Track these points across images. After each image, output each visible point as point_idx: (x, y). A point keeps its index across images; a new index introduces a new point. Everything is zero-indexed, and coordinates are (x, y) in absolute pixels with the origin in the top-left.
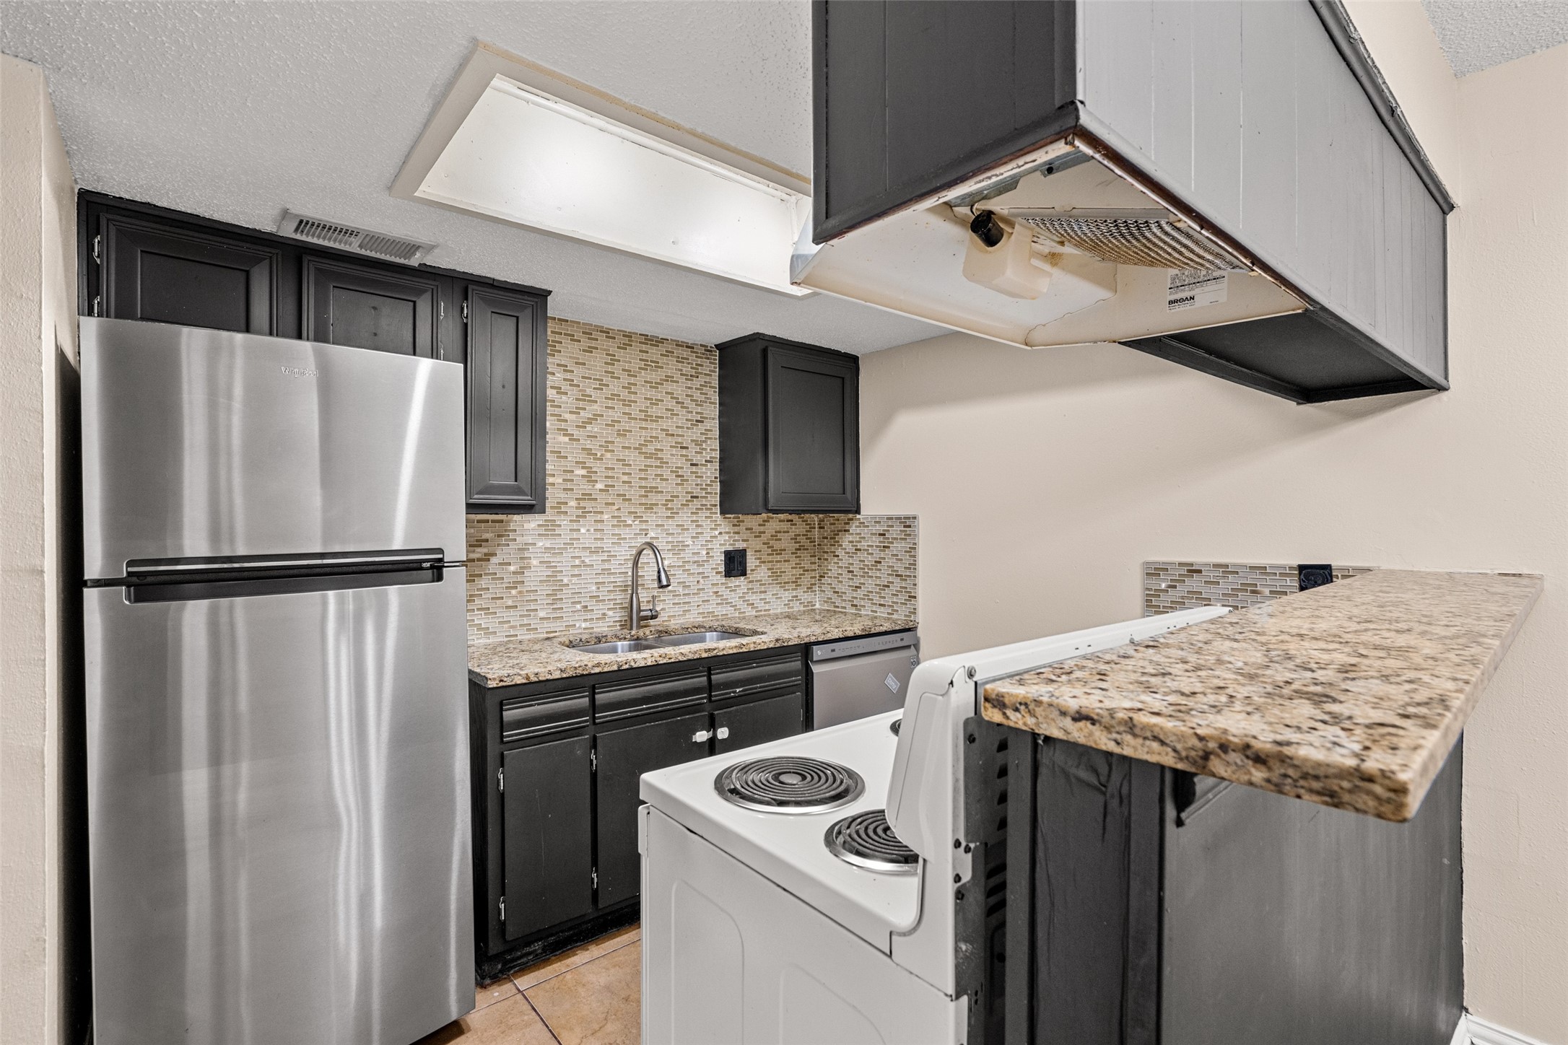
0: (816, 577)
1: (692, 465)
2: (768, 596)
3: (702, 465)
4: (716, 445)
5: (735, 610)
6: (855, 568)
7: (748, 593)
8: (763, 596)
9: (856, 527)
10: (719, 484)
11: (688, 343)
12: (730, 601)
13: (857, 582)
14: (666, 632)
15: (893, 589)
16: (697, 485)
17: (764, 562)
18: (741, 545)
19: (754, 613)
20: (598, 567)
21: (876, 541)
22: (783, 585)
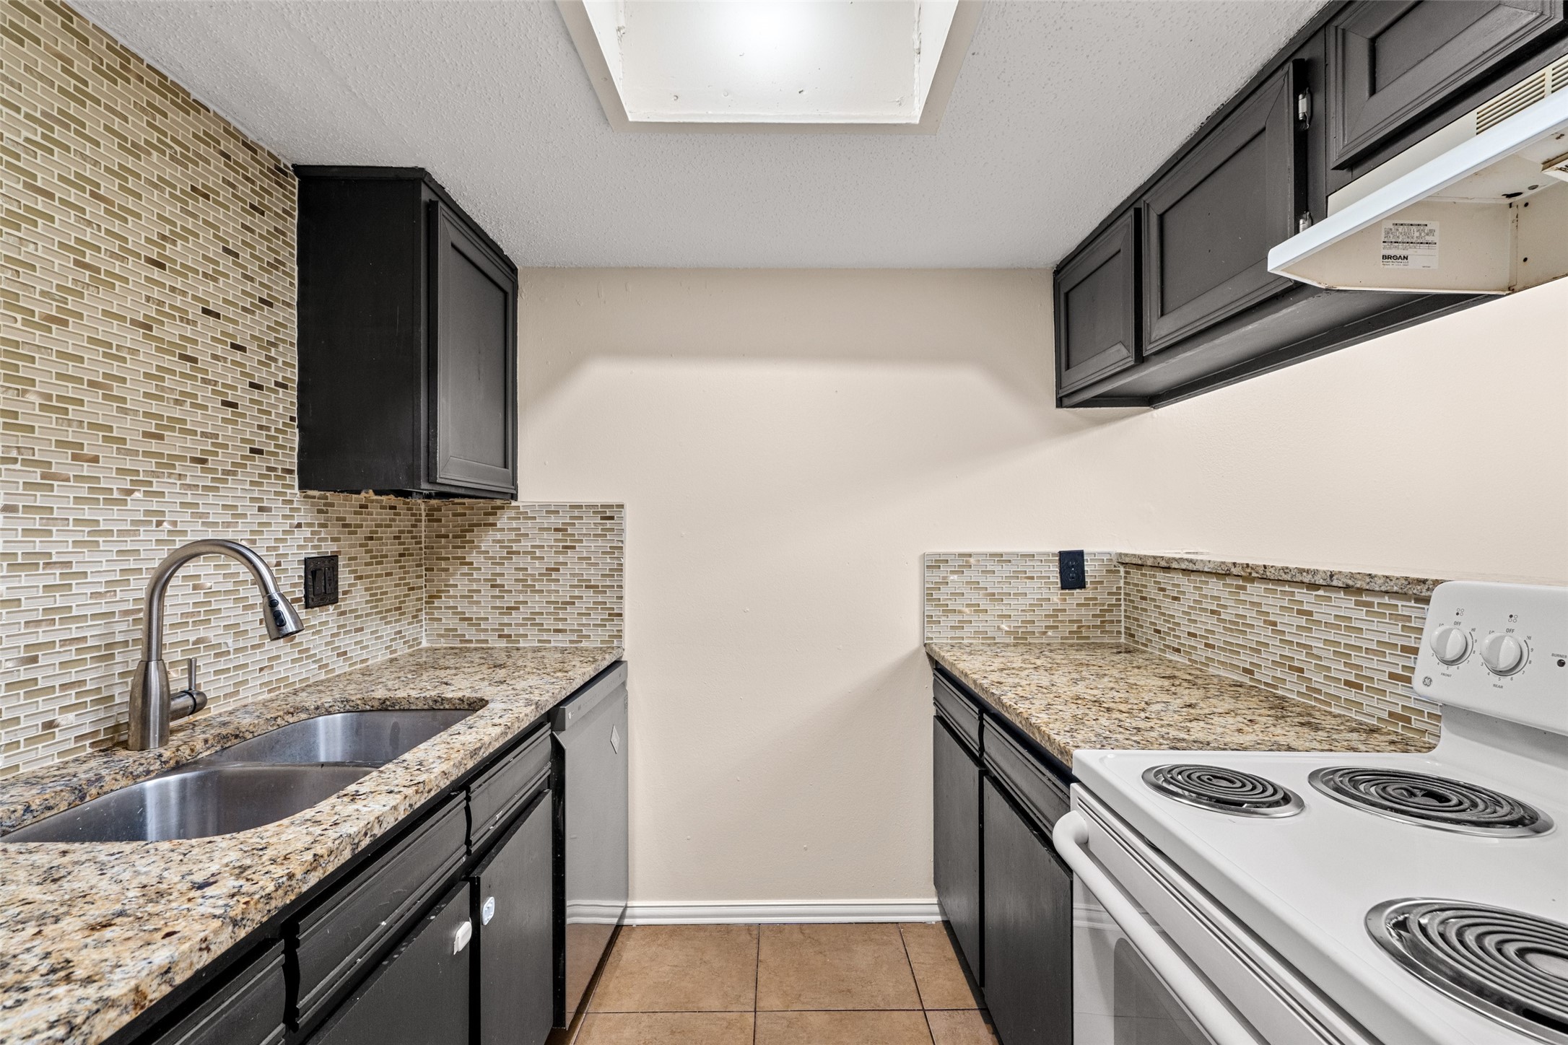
0: (421, 599)
1: (252, 385)
2: (365, 637)
3: (269, 389)
4: (293, 356)
5: (320, 668)
6: (508, 582)
7: (338, 634)
8: (359, 636)
9: (509, 518)
10: (297, 431)
11: (247, 138)
12: (312, 652)
13: (509, 600)
14: (237, 736)
15: (581, 606)
16: (260, 427)
17: (360, 578)
18: (329, 548)
19: (347, 669)
20: (35, 605)
21: (550, 539)
22: (383, 615)
